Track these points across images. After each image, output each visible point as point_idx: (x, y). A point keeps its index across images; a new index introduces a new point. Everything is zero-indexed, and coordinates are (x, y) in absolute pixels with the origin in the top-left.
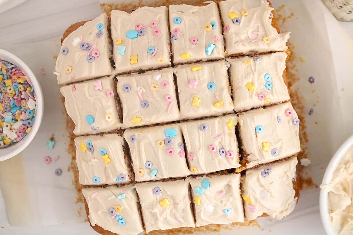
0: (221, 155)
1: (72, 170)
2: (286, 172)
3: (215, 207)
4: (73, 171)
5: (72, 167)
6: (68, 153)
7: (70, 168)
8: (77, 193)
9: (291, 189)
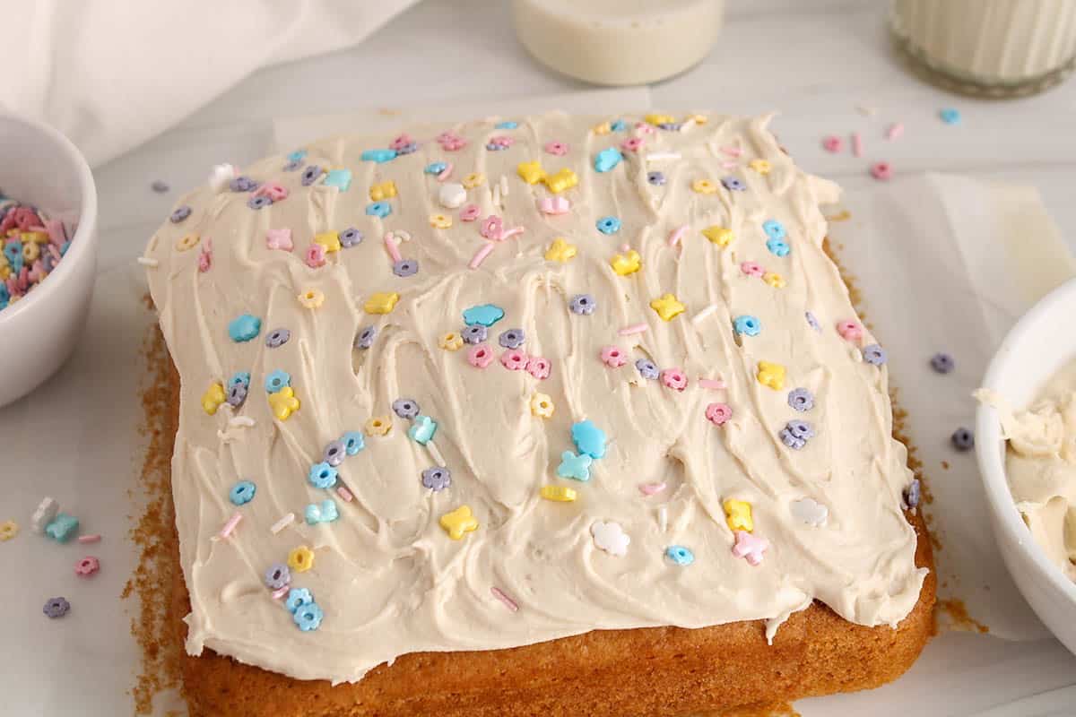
0: (641, 370)
1: (140, 589)
2: (871, 458)
3: (635, 535)
4: (139, 592)
5: (139, 580)
6: (134, 542)
7: (134, 583)
8: (146, 662)
9: (901, 524)
